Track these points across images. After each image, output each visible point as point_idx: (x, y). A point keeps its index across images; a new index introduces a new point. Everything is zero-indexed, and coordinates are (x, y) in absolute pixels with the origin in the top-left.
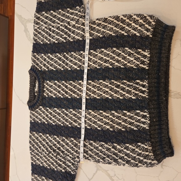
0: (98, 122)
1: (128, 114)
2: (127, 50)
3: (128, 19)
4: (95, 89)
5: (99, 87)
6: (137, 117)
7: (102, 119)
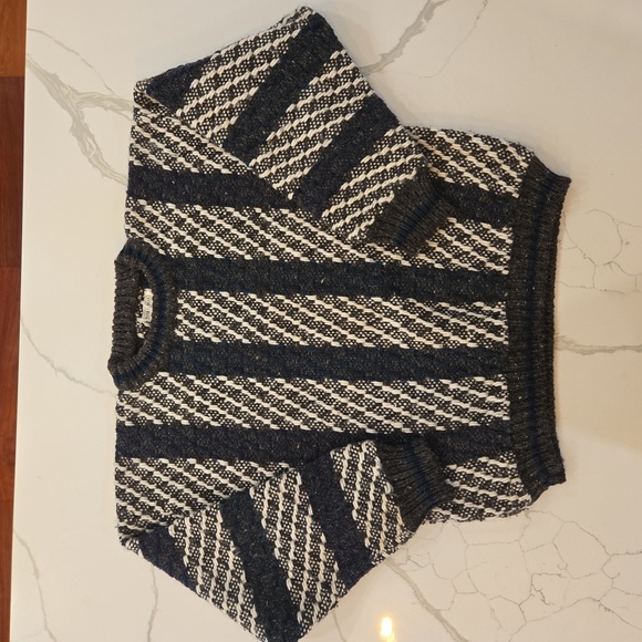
0: (368, 414)
1: (453, 386)
2: (453, 224)
3: (457, 142)
4: (360, 320)
5: (372, 314)
6: (477, 393)
7: (380, 405)
